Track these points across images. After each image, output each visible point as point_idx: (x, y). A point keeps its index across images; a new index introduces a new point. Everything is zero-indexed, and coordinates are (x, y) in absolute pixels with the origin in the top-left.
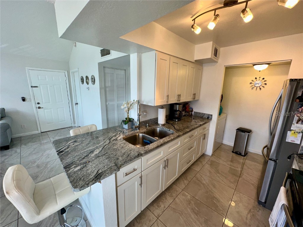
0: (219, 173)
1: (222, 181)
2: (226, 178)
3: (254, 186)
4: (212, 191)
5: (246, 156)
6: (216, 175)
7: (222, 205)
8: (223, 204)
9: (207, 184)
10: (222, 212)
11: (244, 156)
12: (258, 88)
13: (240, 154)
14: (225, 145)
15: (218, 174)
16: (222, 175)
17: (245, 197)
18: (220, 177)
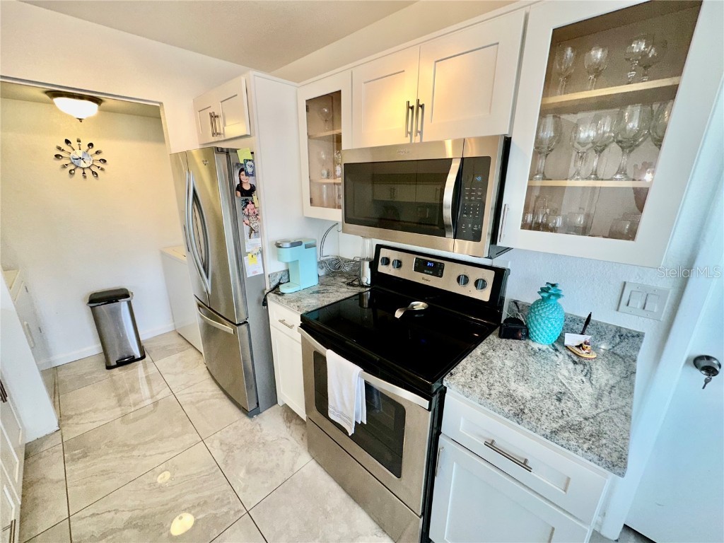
0: (134, 448)
1: (163, 455)
2: (161, 439)
3: (217, 398)
4: (167, 507)
5: (146, 353)
6: (133, 462)
7: (217, 499)
8: (216, 497)
9: (136, 512)
10: (232, 512)
11: (143, 357)
12: (88, 172)
13: (133, 360)
14: (66, 366)
15: (135, 453)
16: (146, 443)
17: (227, 432)
18: (148, 454)
